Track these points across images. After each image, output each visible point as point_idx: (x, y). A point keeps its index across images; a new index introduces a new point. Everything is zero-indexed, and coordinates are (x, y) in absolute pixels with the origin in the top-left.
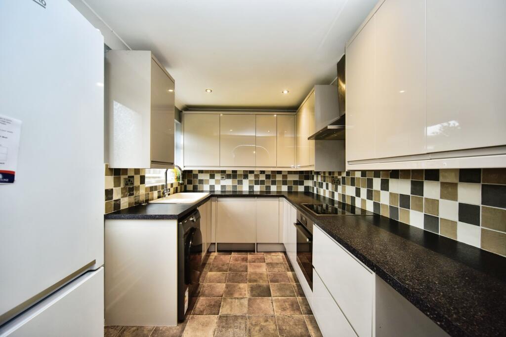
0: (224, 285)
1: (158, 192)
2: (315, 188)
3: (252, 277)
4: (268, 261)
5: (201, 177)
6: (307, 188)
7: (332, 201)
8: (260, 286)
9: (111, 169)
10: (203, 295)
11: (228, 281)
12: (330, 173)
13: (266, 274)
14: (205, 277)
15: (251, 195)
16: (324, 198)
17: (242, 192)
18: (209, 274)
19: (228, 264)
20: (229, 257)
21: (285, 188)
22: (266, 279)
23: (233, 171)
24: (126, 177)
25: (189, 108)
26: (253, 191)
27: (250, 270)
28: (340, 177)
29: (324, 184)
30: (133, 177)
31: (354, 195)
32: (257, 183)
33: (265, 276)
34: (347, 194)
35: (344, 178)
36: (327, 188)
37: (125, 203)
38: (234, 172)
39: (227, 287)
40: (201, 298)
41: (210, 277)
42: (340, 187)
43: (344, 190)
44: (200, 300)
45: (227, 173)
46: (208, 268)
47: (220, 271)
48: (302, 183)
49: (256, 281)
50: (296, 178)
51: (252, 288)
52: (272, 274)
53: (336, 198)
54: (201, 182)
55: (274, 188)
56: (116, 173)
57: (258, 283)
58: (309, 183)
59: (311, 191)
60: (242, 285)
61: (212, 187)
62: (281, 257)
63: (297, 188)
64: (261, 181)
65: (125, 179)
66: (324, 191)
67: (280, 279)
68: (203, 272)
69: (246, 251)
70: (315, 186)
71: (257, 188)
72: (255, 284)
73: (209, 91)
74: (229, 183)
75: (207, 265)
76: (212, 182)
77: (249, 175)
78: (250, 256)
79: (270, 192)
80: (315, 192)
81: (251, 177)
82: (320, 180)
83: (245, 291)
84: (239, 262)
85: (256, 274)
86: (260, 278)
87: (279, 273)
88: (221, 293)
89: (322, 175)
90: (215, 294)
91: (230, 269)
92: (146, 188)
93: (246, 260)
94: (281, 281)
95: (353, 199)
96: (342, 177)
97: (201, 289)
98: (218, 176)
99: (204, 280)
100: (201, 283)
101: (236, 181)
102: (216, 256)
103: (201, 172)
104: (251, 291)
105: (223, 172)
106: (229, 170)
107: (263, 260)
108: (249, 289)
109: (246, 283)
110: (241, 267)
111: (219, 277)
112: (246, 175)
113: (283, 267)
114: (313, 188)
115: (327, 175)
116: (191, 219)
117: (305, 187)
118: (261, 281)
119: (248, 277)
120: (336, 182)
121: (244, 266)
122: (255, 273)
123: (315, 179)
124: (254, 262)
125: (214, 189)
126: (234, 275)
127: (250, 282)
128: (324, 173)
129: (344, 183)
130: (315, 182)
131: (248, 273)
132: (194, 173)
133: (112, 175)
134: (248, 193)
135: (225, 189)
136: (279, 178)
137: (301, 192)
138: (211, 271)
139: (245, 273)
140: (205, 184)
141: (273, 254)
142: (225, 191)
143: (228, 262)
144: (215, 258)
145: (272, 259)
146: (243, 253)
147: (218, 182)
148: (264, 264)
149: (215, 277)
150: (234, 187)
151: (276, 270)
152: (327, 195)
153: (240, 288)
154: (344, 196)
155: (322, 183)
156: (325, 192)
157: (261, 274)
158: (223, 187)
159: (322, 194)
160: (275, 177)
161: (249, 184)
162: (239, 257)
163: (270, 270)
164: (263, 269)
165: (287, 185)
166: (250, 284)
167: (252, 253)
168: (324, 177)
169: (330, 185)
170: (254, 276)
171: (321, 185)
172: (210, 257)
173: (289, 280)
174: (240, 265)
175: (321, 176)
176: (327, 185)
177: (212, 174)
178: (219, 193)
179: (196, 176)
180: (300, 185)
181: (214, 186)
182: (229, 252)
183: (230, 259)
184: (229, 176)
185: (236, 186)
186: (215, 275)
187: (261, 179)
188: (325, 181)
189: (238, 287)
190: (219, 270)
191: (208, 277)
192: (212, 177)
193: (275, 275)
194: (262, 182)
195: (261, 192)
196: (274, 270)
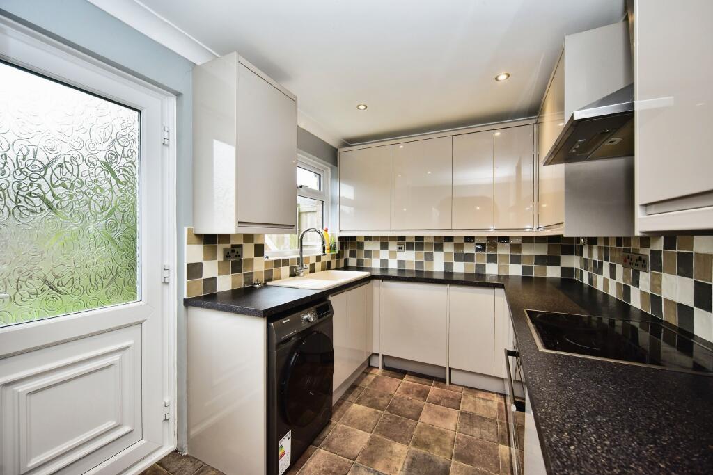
0: (369, 435)
1: (291, 268)
2: (586, 274)
3: (423, 433)
4: (465, 407)
5: (368, 246)
6: (567, 272)
7: (624, 307)
8: (431, 461)
9: (199, 236)
10: (328, 447)
11: (377, 431)
12: (619, 241)
13: (451, 434)
14: (344, 412)
15: (448, 279)
16: (606, 296)
17: (431, 273)
18: (355, 407)
19: (392, 395)
20: (398, 383)
21: (515, 270)
22: (449, 448)
23: (417, 238)
24: (229, 246)
25: (349, 142)
26: (452, 273)
27: (425, 418)
28: (647, 252)
29: (606, 266)
30: (241, 246)
31: (689, 301)
32: (458, 258)
33: (449, 441)
34: (665, 295)
35: (657, 255)
36: (613, 276)
37: (225, 284)
38: (419, 239)
39: (372, 442)
40: (322, 451)
41: (351, 415)
42: (645, 278)
43: (656, 284)
44: (319, 455)
45: (407, 240)
46: (356, 395)
47: (372, 407)
48: (555, 261)
49: (426, 445)
50: (542, 250)
51: (413, 459)
52: (464, 441)
53: (636, 302)
54: (368, 254)
55: (492, 270)
56: (210, 240)
57: (430, 453)
58: (574, 262)
59: (577, 278)
60: (398, 447)
61: (384, 262)
62: (495, 407)
63: (545, 270)
64: (466, 254)
65: (225, 249)
66: (606, 282)
67: (478, 456)
68: (347, 402)
69: (431, 378)
70: (586, 269)
71: (459, 268)
72: (423, 451)
73: (362, 107)
74: (410, 257)
75: (357, 389)
76: (384, 255)
77: (445, 244)
78: (434, 390)
79: (484, 276)
80: (586, 281)
81: (449, 248)
82: (595, 257)
83: (399, 462)
84: (410, 397)
85: (431, 429)
86: (438, 441)
87: (480, 442)
88: (356, 452)
89: (601, 244)
90: (346, 450)
91: (391, 408)
92: (266, 263)
93: (423, 395)
94: (480, 463)
95: (686, 312)
96: (652, 251)
97: (329, 433)
98: (393, 246)
99: (340, 417)
100: (333, 422)
101: (422, 253)
102: (377, 377)
103: (368, 238)
104: (408, 466)
105: (402, 239)
106: (410, 234)
107: (455, 403)
108: (407, 460)
109: (408, 444)
110: (410, 407)
111: (366, 418)
112: (439, 243)
113: (493, 430)
114: (582, 272)
115: (612, 245)
116: (305, 317)
117: (563, 270)
118: (437, 449)
119: (415, 433)
120: (635, 264)
121: (416, 406)
122: (433, 429)
123: (586, 255)
124: (438, 403)
125: (387, 265)
126: (392, 420)
127: (415, 444)
128: (606, 240)
129: (657, 266)
130: (586, 260)
131: (419, 423)
132: (358, 240)
133: (201, 244)
134: (442, 277)
135: (404, 266)
136: (504, 250)
137: (553, 280)
138: (358, 402)
139: (411, 423)
140: (374, 257)
141: (481, 395)
142: (404, 270)
143: (393, 392)
144: (374, 380)
145: (475, 404)
146: (425, 381)
147: (393, 255)
148: (455, 413)
149: (360, 415)
150: (419, 263)
151: (476, 432)
152: (613, 292)
153: (391, 452)
154: (656, 300)
155: (601, 264)
156: (608, 283)
157: (443, 433)
158: (401, 263)
159: (600, 287)
160: (495, 247)
161: (445, 259)
162: (414, 386)
163: (462, 429)
164: (450, 424)
165: (520, 263)
166: (414, 449)
167: (441, 384)
168: (606, 250)
169: (619, 269)
170: (427, 433)
171: (598, 268)
172: (369, 376)
173: (497, 465)
174: (410, 403)
175: (600, 248)
176: (612, 267)
177: (384, 242)
178: (395, 274)
179: (361, 245)
180: (550, 264)
181: (387, 260)
182: (401, 373)
183: (397, 387)
184: (410, 246)
185: (423, 262)
186: (362, 412)
187: (466, 251)
188: (606, 260)
189: (390, 449)
190: (373, 404)
191: (350, 412)
192: (384, 246)
193: (469, 444)
194: (469, 258)
195: (466, 274)
196: (472, 432)
